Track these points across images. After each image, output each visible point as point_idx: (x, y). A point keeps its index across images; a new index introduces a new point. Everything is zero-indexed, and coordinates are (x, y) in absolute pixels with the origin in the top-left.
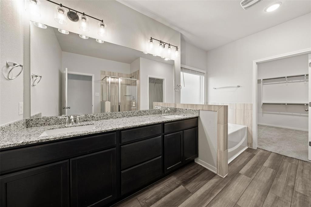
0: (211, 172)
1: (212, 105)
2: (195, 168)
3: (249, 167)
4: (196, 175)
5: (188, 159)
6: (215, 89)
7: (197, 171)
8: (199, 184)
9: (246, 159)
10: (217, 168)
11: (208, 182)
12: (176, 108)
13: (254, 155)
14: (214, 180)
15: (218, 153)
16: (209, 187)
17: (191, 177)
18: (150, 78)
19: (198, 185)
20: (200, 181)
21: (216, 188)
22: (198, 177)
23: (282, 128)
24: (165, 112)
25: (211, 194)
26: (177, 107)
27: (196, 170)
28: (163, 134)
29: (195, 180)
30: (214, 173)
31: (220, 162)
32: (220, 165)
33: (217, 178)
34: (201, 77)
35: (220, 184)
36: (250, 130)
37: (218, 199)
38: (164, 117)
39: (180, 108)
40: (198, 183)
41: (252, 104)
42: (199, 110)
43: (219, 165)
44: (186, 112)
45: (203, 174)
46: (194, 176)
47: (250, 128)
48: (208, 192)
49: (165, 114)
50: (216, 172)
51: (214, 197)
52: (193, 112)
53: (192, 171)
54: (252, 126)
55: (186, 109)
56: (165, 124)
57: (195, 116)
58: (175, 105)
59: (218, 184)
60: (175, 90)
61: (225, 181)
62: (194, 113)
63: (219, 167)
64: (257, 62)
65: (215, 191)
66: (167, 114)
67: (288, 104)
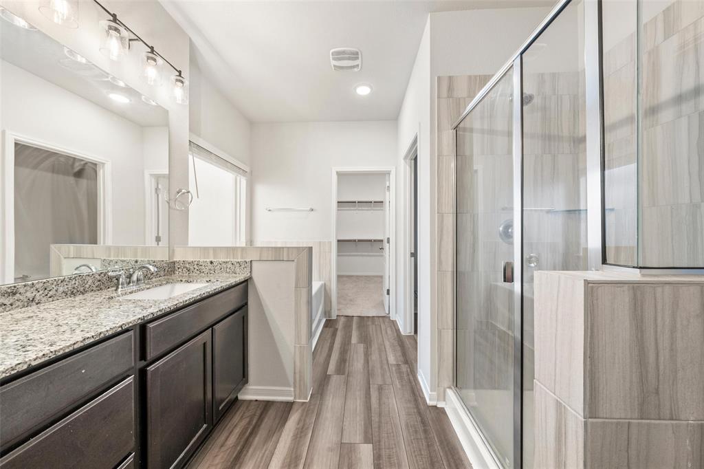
0: (282, 402)
1: (283, 248)
2: (242, 417)
3: (337, 355)
4: (251, 434)
5: (227, 400)
6: (270, 210)
7: (249, 423)
8: (264, 454)
9: (329, 341)
10: (295, 387)
11: (283, 434)
12: (174, 263)
13: (337, 329)
14: (293, 418)
15: (298, 353)
16: (287, 445)
17: (239, 448)
18: (20, 148)
19: (262, 457)
20: (264, 445)
21: (301, 437)
22: (255, 437)
23: (352, 276)
24: (134, 278)
25: (296, 457)
26: (178, 258)
27: (248, 420)
28: (143, 363)
29: (251, 450)
30: (287, 403)
31: (300, 372)
32: (300, 376)
33: (297, 410)
34: (238, 178)
35: (305, 420)
36: (327, 288)
37: (312, 459)
38: (130, 297)
39: (190, 260)
40: (261, 455)
41: (331, 242)
42: (251, 261)
43: (298, 379)
44: (210, 269)
45: (266, 420)
46: (247, 440)
47: (328, 284)
48: (288, 460)
49: (133, 287)
50: (291, 399)
51: (303, 461)
52: (233, 267)
53: (237, 431)
54: (330, 281)
55: (211, 263)
56: (151, 325)
57: (240, 277)
58: (171, 252)
59: (301, 424)
60: (172, 204)
61: (312, 407)
62: (238, 270)
63: (298, 385)
64: (338, 170)
65: (302, 445)
66: (143, 286)
67: (359, 241)
